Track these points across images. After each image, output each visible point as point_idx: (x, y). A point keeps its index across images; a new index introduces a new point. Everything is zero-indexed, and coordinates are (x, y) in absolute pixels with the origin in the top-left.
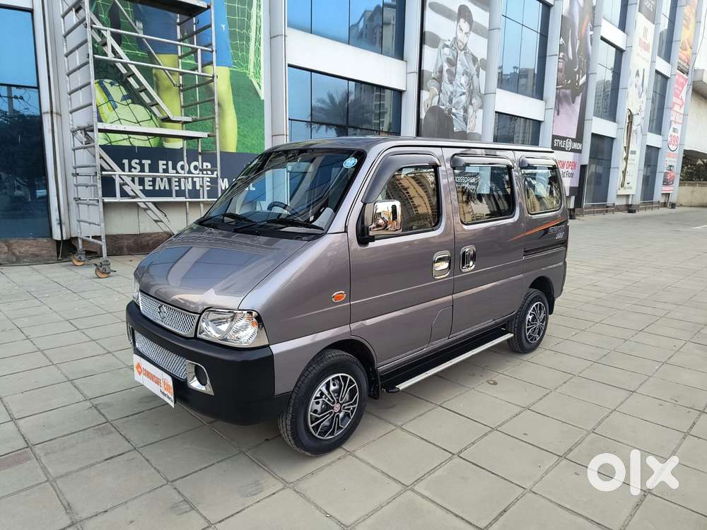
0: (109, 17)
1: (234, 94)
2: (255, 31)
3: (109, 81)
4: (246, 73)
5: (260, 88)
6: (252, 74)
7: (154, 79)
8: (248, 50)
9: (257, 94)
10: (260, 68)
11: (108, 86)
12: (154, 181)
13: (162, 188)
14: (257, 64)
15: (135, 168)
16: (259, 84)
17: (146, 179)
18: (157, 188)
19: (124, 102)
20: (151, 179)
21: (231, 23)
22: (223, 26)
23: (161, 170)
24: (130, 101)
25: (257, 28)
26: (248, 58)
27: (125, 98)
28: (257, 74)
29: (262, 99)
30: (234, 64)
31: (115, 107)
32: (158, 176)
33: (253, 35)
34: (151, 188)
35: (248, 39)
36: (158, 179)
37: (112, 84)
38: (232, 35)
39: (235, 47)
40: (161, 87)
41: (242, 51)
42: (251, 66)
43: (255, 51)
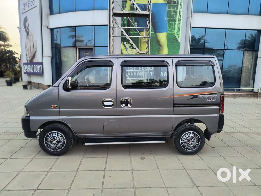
0: (127, 23)
1: (167, 42)
2: (178, 17)
3: (126, 42)
4: (173, 33)
5: (179, 38)
6: (176, 33)
7: (140, 40)
8: (175, 25)
9: (177, 40)
10: (179, 31)
11: (125, 44)
12: (137, 73)
13: (139, 75)
14: (179, 29)
15: (131, 69)
16: (178, 37)
17: (135, 72)
18: (138, 75)
19: (130, 48)
20: (136, 72)
21: (169, 16)
22: (165, 18)
23: (139, 70)
24: (131, 48)
25: (179, 16)
26: (174, 28)
27: (130, 47)
28: (178, 33)
29: (179, 42)
30: (169, 31)
31: (127, 50)
32: (138, 71)
33: (177, 19)
34: (136, 75)
35: (175, 21)
36: (138, 72)
37: (126, 43)
38: (169, 21)
39: (170, 25)
40: (142, 42)
41: (172, 25)
42: (176, 31)
43: (178, 25)
